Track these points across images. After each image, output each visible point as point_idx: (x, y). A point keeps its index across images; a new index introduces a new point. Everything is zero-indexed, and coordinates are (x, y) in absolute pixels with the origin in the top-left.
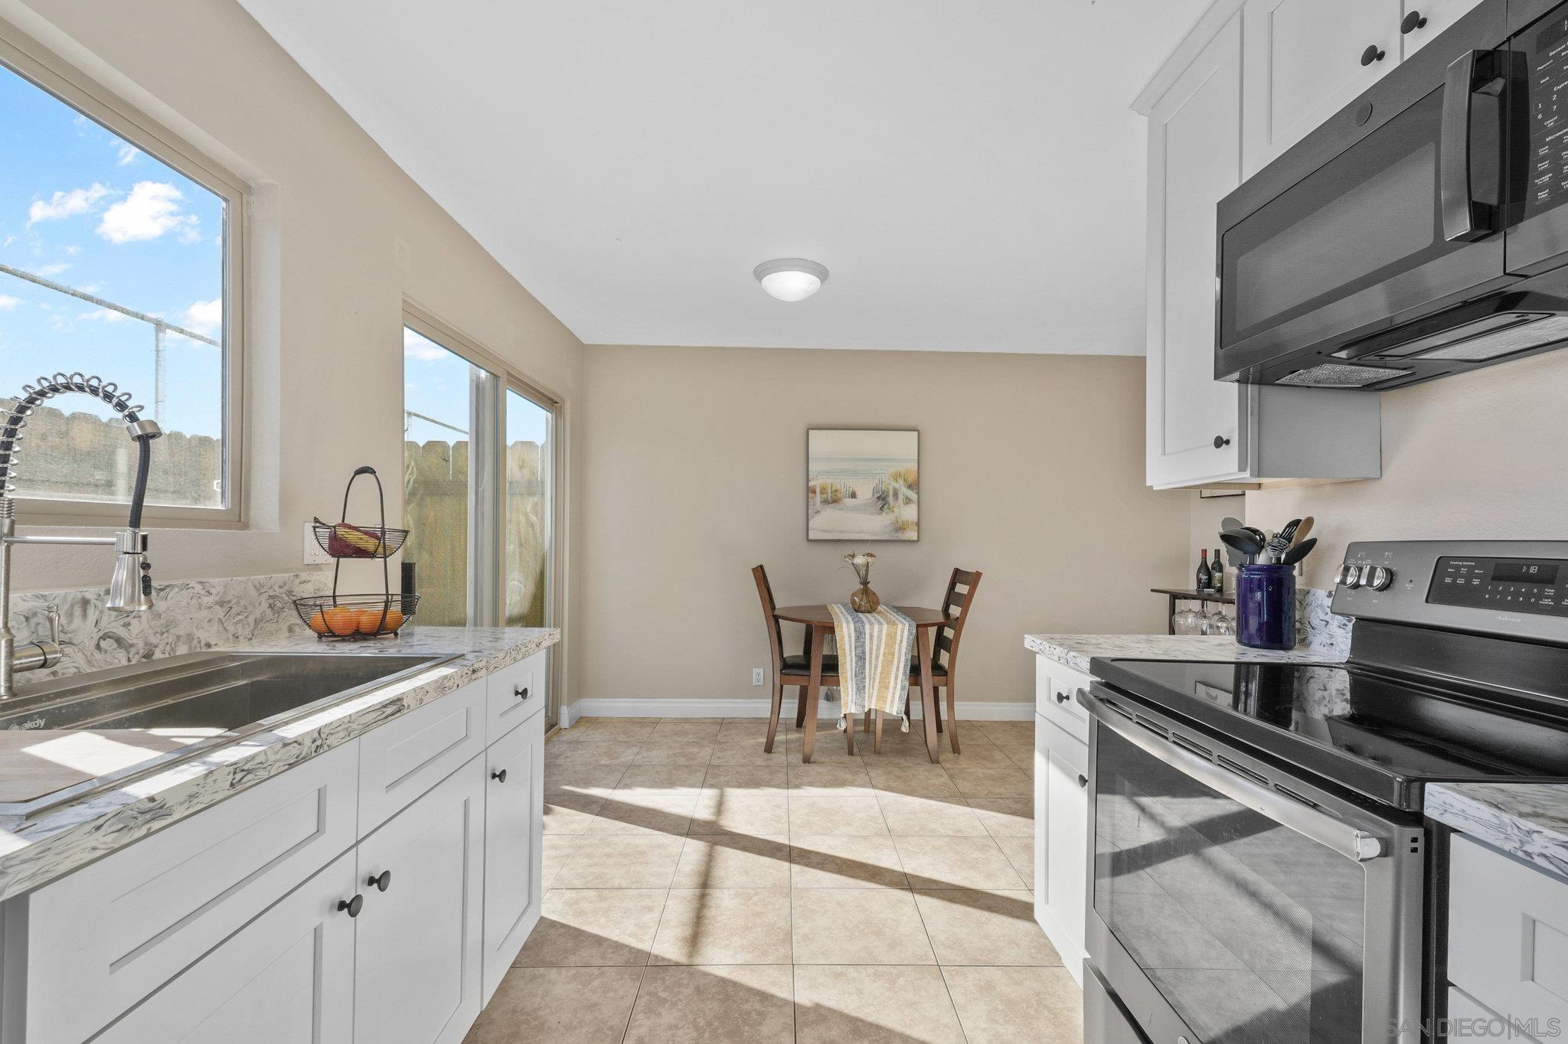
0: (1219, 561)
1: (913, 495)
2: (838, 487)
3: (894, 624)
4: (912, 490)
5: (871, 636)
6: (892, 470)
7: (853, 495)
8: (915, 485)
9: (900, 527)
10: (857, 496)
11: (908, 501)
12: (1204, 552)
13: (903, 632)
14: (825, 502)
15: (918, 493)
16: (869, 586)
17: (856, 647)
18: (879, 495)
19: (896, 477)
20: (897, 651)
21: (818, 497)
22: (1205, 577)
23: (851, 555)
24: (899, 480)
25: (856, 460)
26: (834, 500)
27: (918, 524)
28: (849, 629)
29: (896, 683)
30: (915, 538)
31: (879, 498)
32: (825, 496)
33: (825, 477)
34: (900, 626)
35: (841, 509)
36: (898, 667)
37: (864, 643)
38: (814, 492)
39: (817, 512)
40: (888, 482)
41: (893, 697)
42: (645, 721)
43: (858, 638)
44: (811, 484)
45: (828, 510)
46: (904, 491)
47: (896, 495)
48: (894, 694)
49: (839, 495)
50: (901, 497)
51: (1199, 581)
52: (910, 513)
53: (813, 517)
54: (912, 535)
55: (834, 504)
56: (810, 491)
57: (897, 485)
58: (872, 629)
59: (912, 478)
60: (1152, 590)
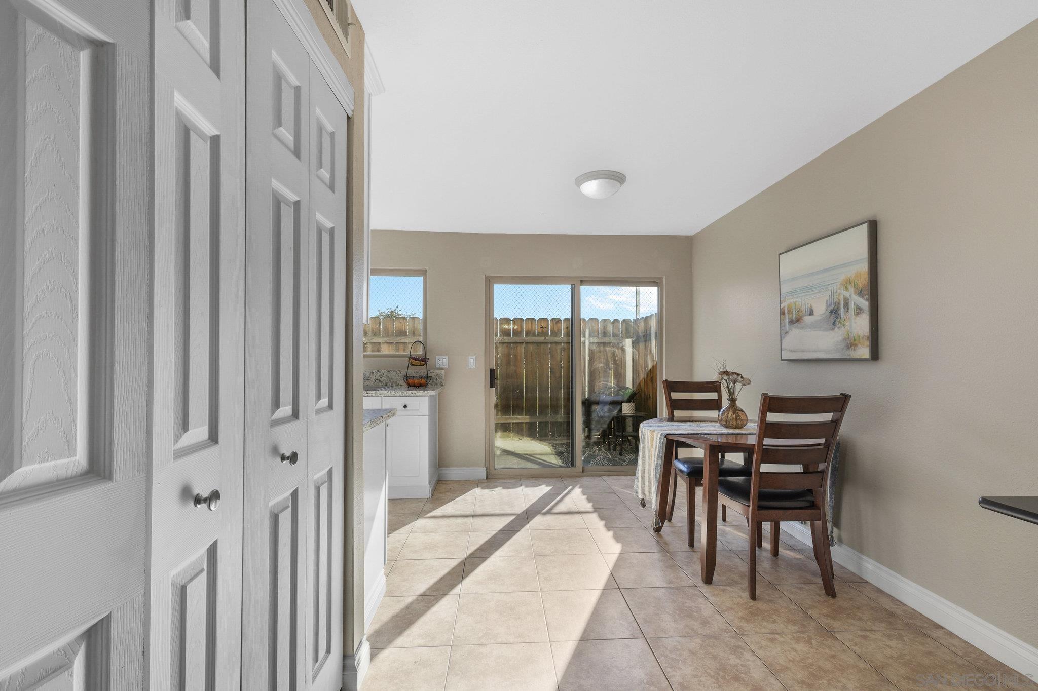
6: (842, 278)
14: (792, 322)
18: (831, 308)
24: (849, 287)
25: (812, 274)
32: (790, 316)
35: (802, 328)
39: (786, 333)
40: (839, 291)
47: (846, 305)
49: (801, 314)
50: (852, 307)
57: (847, 294)
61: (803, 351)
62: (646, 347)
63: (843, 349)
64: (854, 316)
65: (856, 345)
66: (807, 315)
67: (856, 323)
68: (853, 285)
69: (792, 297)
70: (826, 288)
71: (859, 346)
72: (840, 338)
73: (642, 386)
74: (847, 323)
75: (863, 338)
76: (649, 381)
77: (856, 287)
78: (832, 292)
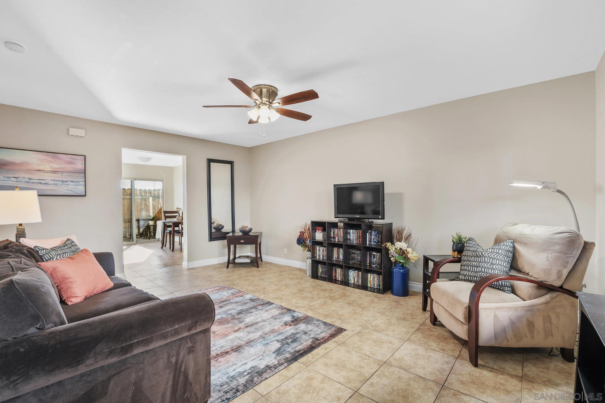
62: (158, 201)
73: (157, 215)
76: (160, 213)
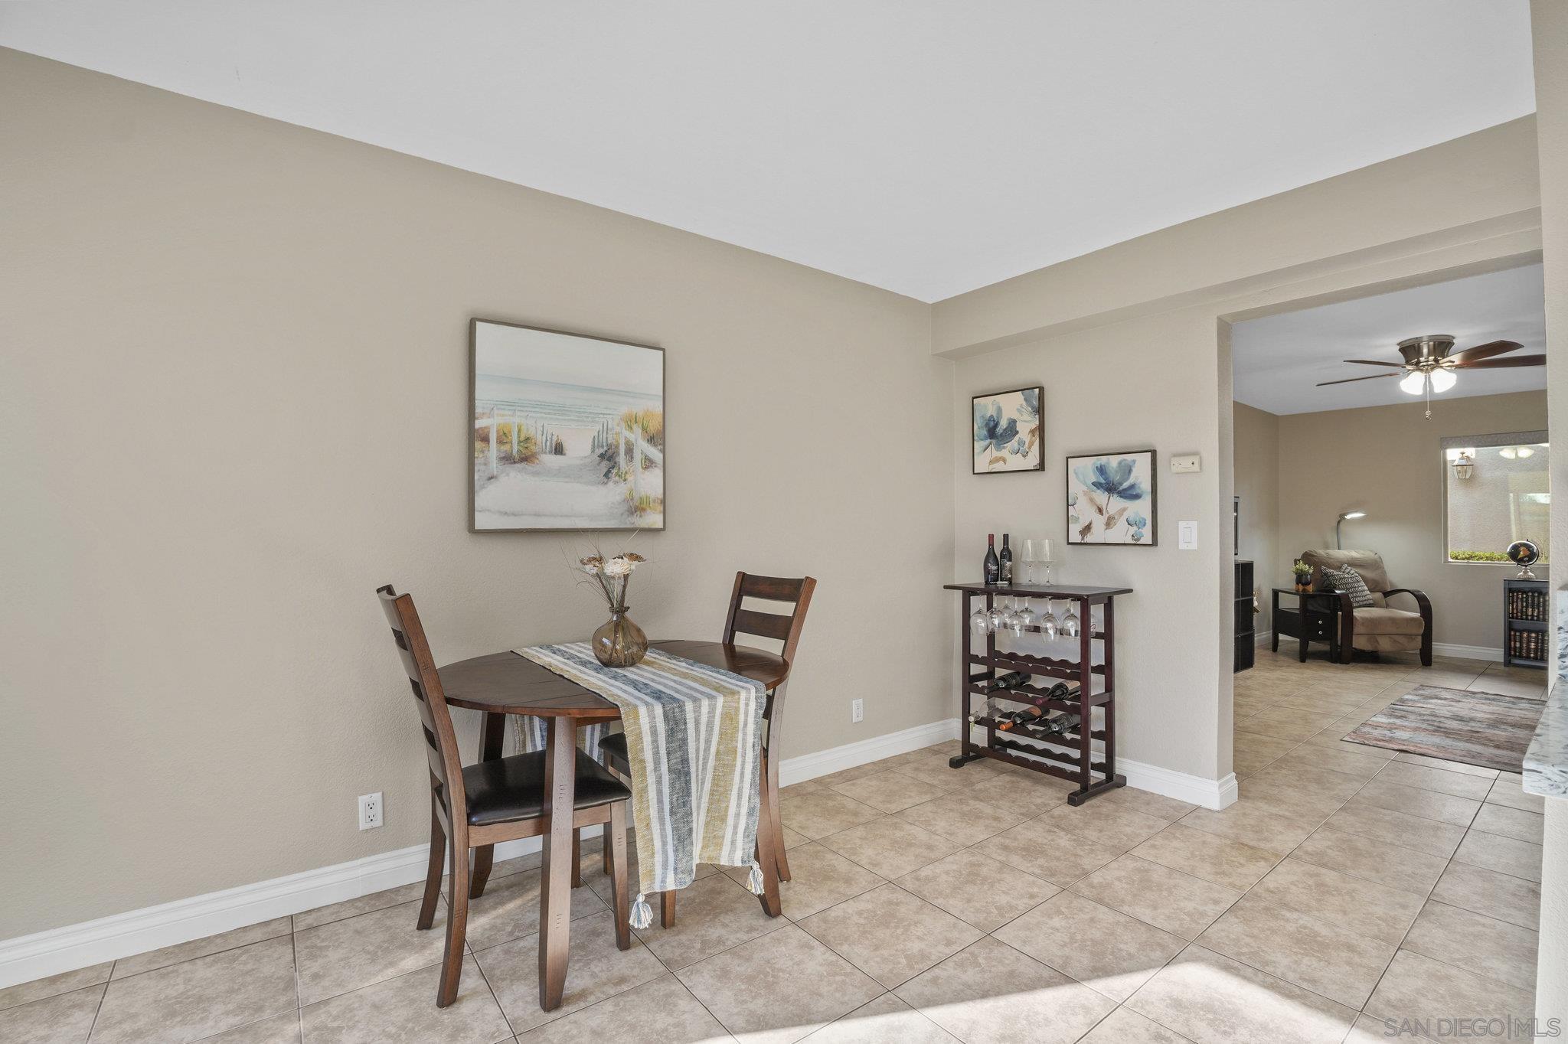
0: (1008, 548)
1: (655, 454)
2: (531, 433)
3: (733, 693)
4: (655, 445)
5: (697, 723)
6: (624, 410)
7: (559, 450)
8: (657, 438)
9: (637, 508)
10: (565, 451)
11: (648, 464)
12: (991, 537)
13: (747, 705)
14: (508, 459)
15: (663, 452)
16: (627, 614)
17: (668, 754)
18: (602, 451)
19: (630, 421)
20: (740, 745)
21: (494, 450)
22: (995, 568)
23: (594, 559)
24: (635, 427)
26: (523, 457)
27: (664, 502)
28: (652, 717)
29: (739, 805)
30: (660, 525)
31: (602, 456)
33: (507, 412)
34: (743, 695)
35: (536, 474)
36: (742, 774)
37: (685, 741)
38: (486, 439)
40: (618, 429)
41: (735, 833)
42: (62, 987)
43: (671, 733)
44: (478, 424)
45: (512, 474)
46: (642, 446)
47: (630, 451)
48: (735, 827)
51: (987, 571)
52: (650, 483)
53: (483, 487)
54: (654, 519)
55: (523, 465)
56: (475, 437)
57: (631, 437)
58: (697, 711)
59: (654, 426)
60: (946, 587)
61: (537, 515)
63: (622, 514)
64: (641, 470)
65: (643, 510)
66: (550, 452)
67: (643, 479)
68: (640, 426)
69: (510, 413)
70: (594, 418)
71: (649, 511)
72: (618, 498)
74: (630, 478)
75: (654, 501)
77: (644, 429)
78: (605, 427)
